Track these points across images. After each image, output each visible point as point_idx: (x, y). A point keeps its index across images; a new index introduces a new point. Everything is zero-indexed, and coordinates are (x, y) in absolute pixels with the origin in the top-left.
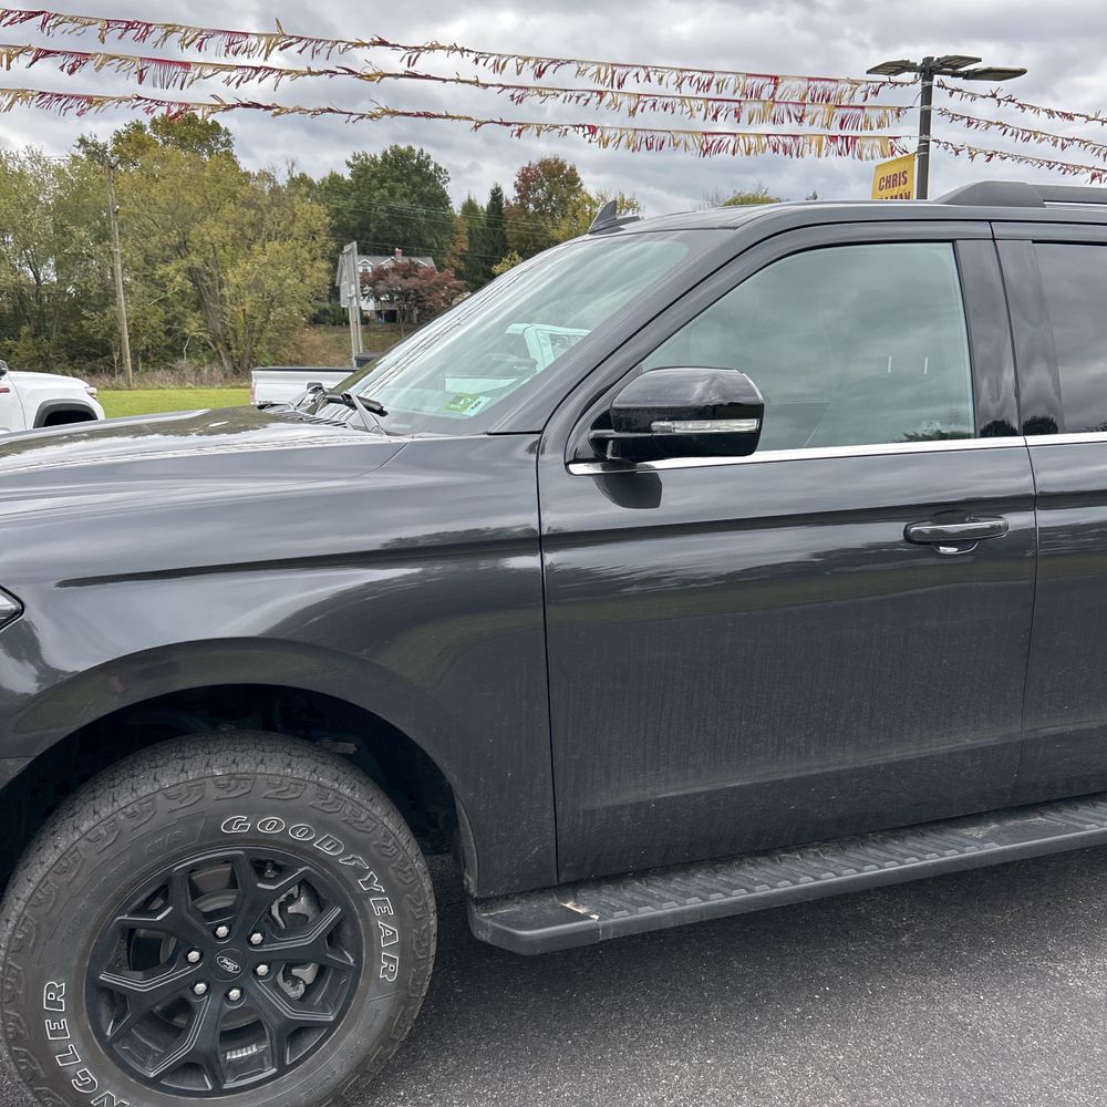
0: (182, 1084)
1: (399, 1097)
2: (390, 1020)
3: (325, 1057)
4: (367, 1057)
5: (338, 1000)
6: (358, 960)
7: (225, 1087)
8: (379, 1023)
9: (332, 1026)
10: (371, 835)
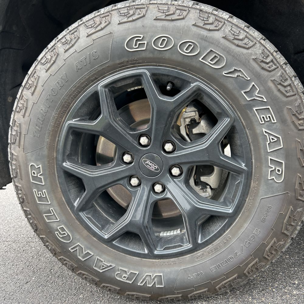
0: (127, 246)
1: (294, 284)
2: (281, 217)
3: (228, 240)
4: (264, 246)
5: (234, 196)
6: (249, 164)
7: (156, 252)
8: (271, 218)
9: (232, 217)
10: (250, 51)
